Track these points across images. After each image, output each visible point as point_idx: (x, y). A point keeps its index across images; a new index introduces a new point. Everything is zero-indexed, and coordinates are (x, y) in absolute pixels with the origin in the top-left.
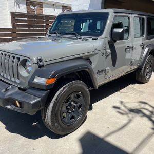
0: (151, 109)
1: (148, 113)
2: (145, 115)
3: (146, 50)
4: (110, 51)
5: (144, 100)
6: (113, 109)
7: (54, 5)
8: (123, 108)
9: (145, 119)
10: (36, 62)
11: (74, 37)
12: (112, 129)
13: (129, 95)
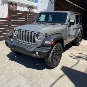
0: (85, 56)
1: (85, 58)
2: (84, 59)
3: (79, 30)
5: (81, 53)
6: (69, 57)
8: (73, 56)
9: (84, 60)
11: (50, 23)
12: (73, 65)
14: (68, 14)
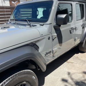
4: (56, 34)
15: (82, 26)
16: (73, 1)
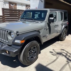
0: (66, 52)
1: (65, 54)
2: (63, 55)
3: (64, 26)
4: (48, 27)
5: (63, 49)
6: (50, 53)
7: (22, 4)
8: (54, 52)
9: (64, 57)
10: (16, 33)
12: (49, 62)
13: (57, 46)
14: (48, 12)
15: (61, 24)
16: (57, 11)
